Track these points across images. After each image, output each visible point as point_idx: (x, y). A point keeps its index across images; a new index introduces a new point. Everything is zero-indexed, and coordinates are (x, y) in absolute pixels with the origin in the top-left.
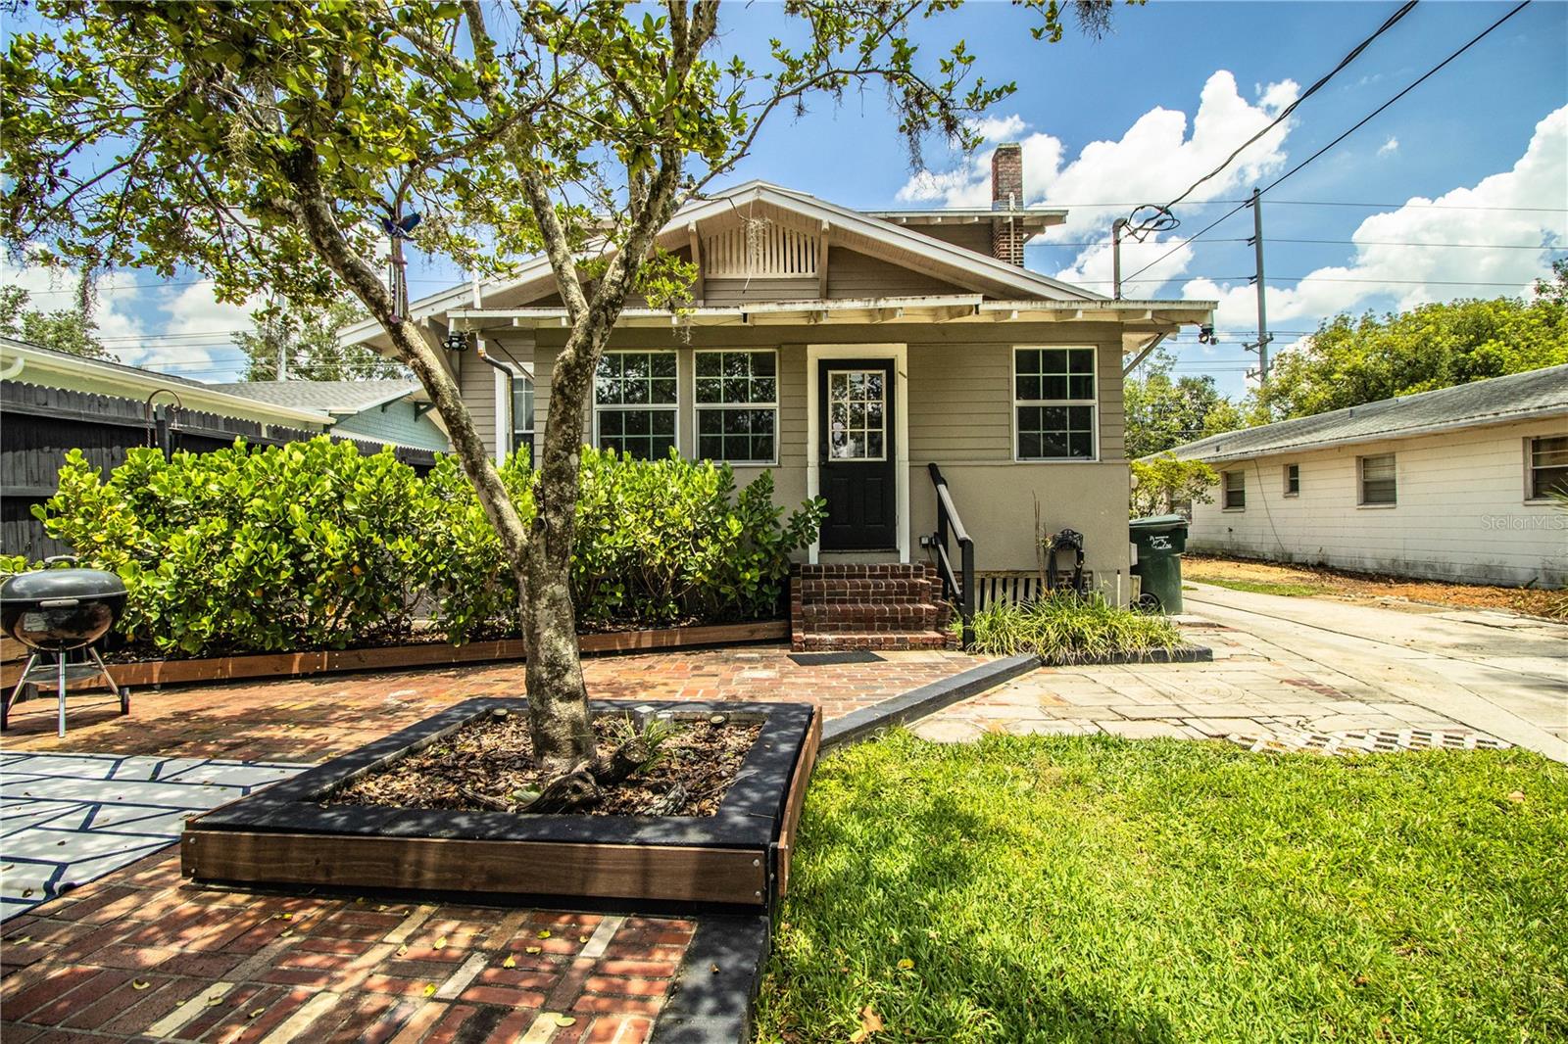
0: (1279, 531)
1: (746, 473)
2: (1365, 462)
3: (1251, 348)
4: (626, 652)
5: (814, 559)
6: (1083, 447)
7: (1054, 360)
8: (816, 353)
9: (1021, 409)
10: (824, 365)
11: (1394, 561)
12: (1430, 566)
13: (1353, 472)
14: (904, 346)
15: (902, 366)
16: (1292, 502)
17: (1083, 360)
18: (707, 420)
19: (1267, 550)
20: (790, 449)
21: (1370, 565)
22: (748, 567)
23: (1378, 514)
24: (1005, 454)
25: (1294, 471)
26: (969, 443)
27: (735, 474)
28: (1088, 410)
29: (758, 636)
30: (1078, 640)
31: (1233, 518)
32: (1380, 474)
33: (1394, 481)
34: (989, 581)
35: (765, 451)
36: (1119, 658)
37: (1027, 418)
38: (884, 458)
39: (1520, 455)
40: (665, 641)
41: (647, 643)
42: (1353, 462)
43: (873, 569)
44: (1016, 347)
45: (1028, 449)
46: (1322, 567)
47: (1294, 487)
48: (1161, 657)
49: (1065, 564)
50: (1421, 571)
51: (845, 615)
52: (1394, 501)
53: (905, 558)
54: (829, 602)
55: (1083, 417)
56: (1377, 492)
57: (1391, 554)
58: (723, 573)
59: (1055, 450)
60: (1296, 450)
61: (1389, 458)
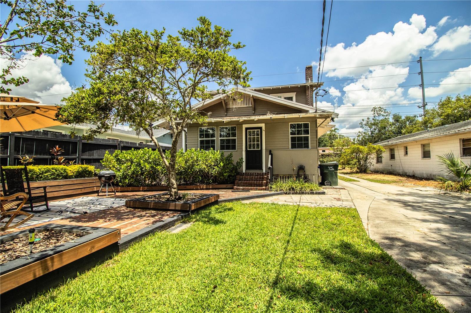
0: (403, 166)
1: (227, 153)
2: (423, 146)
3: (421, 107)
5: (244, 171)
6: (307, 146)
7: (299, 126)
8: (245, 126)
9: (291, 137)
10: (247, 129)
11: (431, 174)
13: (420, 149)
14: (264, 124)
15: (264, 128)
16: (406, 157)
17: (306, 126)
18: (222, 141)
19: (400, 171)
20: (239, 147)
21: (425, 176)
22: (225, 173)
23: (426, 160)
24: (287, 148)
25: (406, 148)
26: (280, 146)
27: (225, 153)
28: (308, 137)
29: (228, 187)
31: (392, 162)
32: (427, 149)
33: (430, 151)
34: (284, 177)
35: (234, 148)
36: (303, 193)
37: (293, 139)
38: (260, 149)
39: (459, 144)
40: (208, 187)
41: (205, 188)
42: (420, 146)
43: (255, 174)
44: (290, 123)
45: (293, 146)
46: (413, 176)
47: (406, 153)
49: (301, 173)
51: (246, 183)
52: (430, 157)
53: (264, 171)
54: (245, 180)
55: (307, 139)
56: (426, 155)
57: (429, 172)
59: (300, 146)
60: (407, 142)
61: (429, 144)
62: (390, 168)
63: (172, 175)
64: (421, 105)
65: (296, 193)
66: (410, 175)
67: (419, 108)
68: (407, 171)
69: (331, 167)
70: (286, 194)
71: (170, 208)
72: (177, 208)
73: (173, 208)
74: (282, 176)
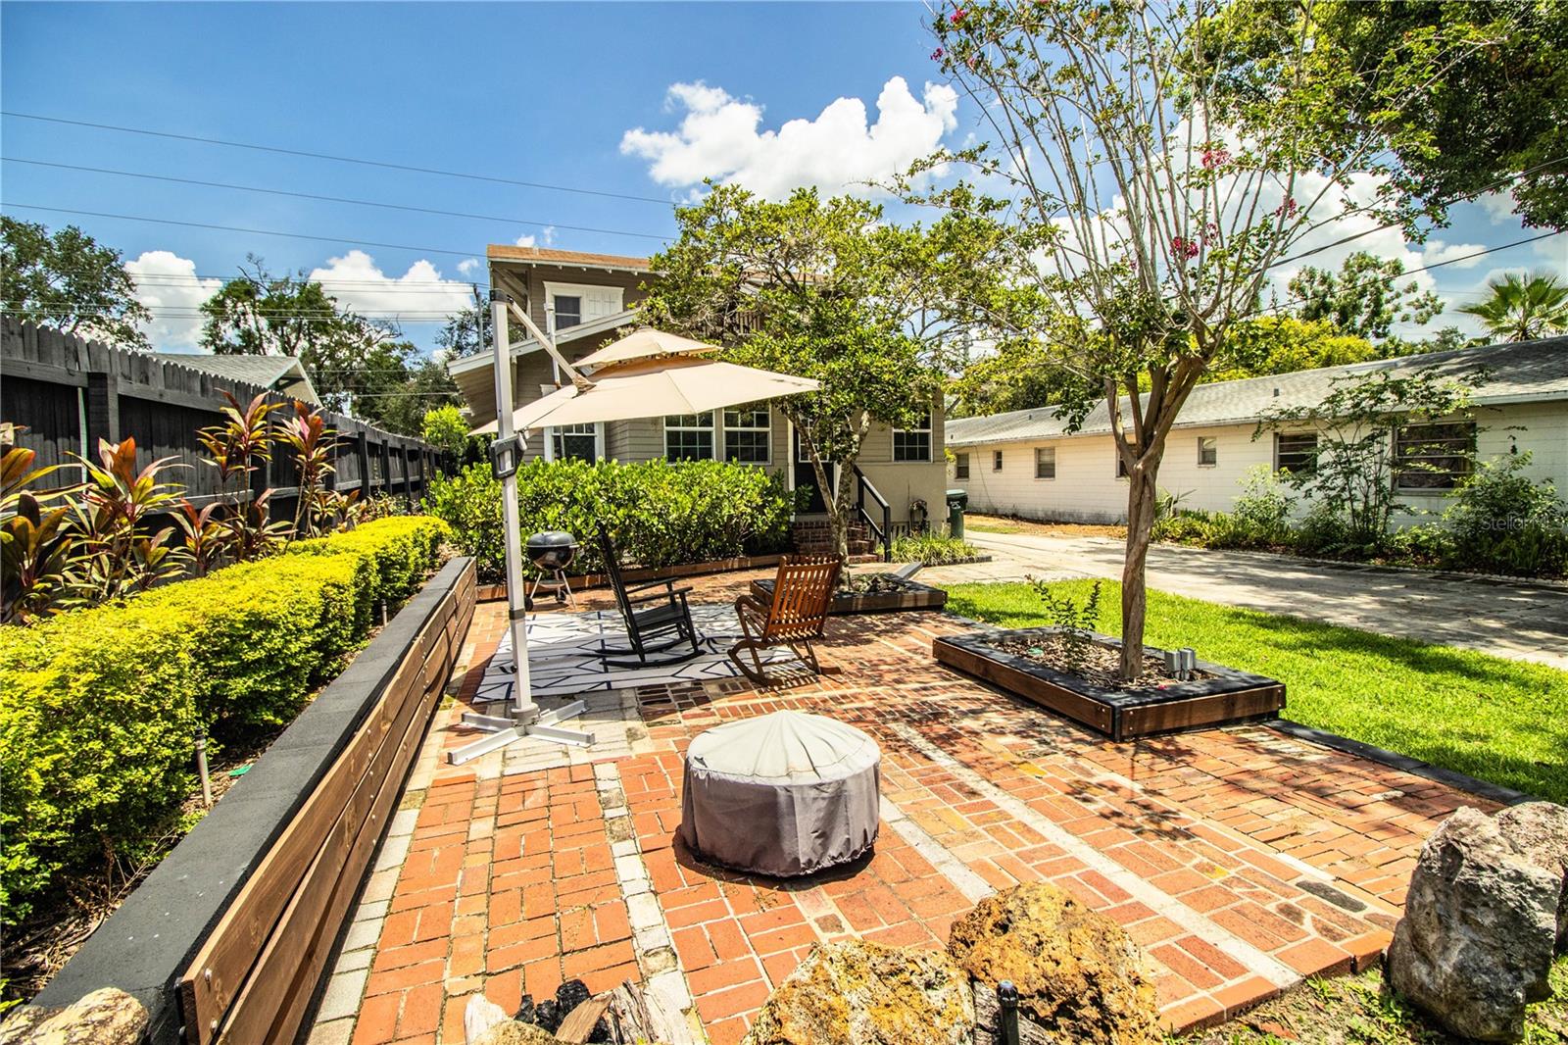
0: (990, 494)
2: (1039, 452)
4: (727, 571)
5: (793, 519)
6: (924, 456)
9: (895, 434)
11: (1054, 511)
12: (1071, 515)
13: (1033, 458)
16: (997, 475)
18: (730, 438)
19: (983, 506)
20: (777, 456)
21: (1041, 514)
23: (1045, 482)
24: (888, 458)
25: (999, 455)
26: (872, 453)
28: (928, 435)
30: (938, 554)
31: (961, 485)
32: (1046, 459)
33: (1054, 464)
35: (763, 456)
36: (955, 562)
37: (898, 439)
39: (1114, 453)
40: (744, 565)
41: (736, 566)
42: (1032, 452)
45: (899, 455)
46: (1015, 516)
47: (999, 466)
48: (972, 561)
49: (917, 517)
50: (1067, 518)
52: (1052, 476)
55: (925, 439)
56: (1045, 471)
57: (1052, 508)
59: (912, 456)
60: (1002, 442)
61: (1052, 450)
66: (1023, 514)
68: (999, 505)
69: (956, 503)
70: (928, 565)
71: (905, 605)
72: (920, 604)
73: (911, 604)
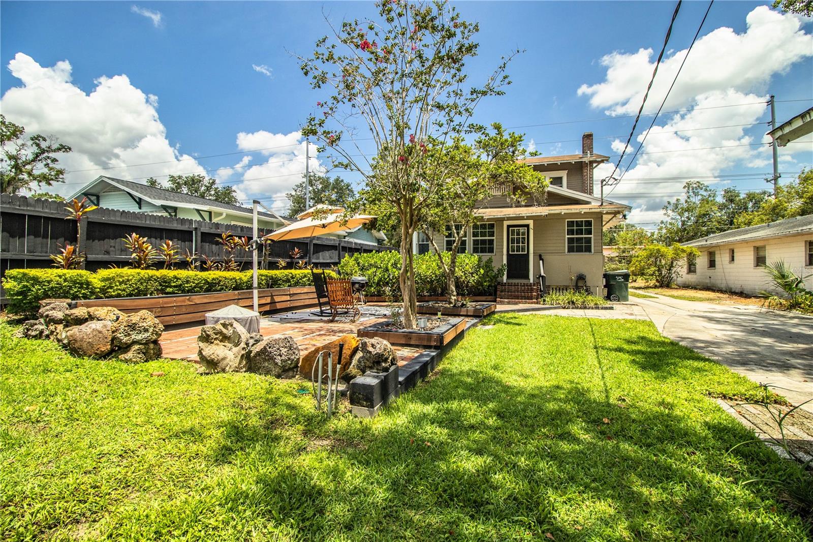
0: (727, 278)
1: (486, 256)
2: (757, 249)
3: (770, 181)
5: (505, 281)
6: (588, 249)
7: (579, 224)
8: (506, 223)
9: (568, 238)
10: (509, 227)
13: (752, 253)
14: (532, 221)
15: (531, 226)
16: (732, 265)
17: (589, 223)
18: (476, 242)
19: (723, 286)
20: (498, 250)
21: (757, 292)
22: (485, 282)
23: (760, 270)
24: (563, 251)
25: (733, 251)
26: (552, 248)
27: (483, 257)
28: (590, 238)
29: (487, 299)
31: (711, 272)
32: (761, 254)
33: (765, 257)
34: (558, 289)
35: (491, 250)
37: (570, 241)
38: (526, 253)
42: (752, 249)
43: (521, 284)
44: (567, 220)
45: (571, 250)
46: (741, 294)
47: (733, 259)
49: (580, 284)
51: (511, 296)
52: (764, 265)
53: (532, 281)
54: (508, 291)
55: (589, 241)
56: (760, 261)
58: (479, 283)
59: (579, 250)
60: (733, 243)
61: (764, 247)
62: (708, 281)
63: (452, 281)
64: (770, 177)
65: (577, 308)
66: (737, 291)
67: (768, 181)
68: (732, 286)
69: (620, 277)
70: (564, 308)
71: (461, 314)
72: (469, 314)
73: (465, 313)
74: (555, 287)
